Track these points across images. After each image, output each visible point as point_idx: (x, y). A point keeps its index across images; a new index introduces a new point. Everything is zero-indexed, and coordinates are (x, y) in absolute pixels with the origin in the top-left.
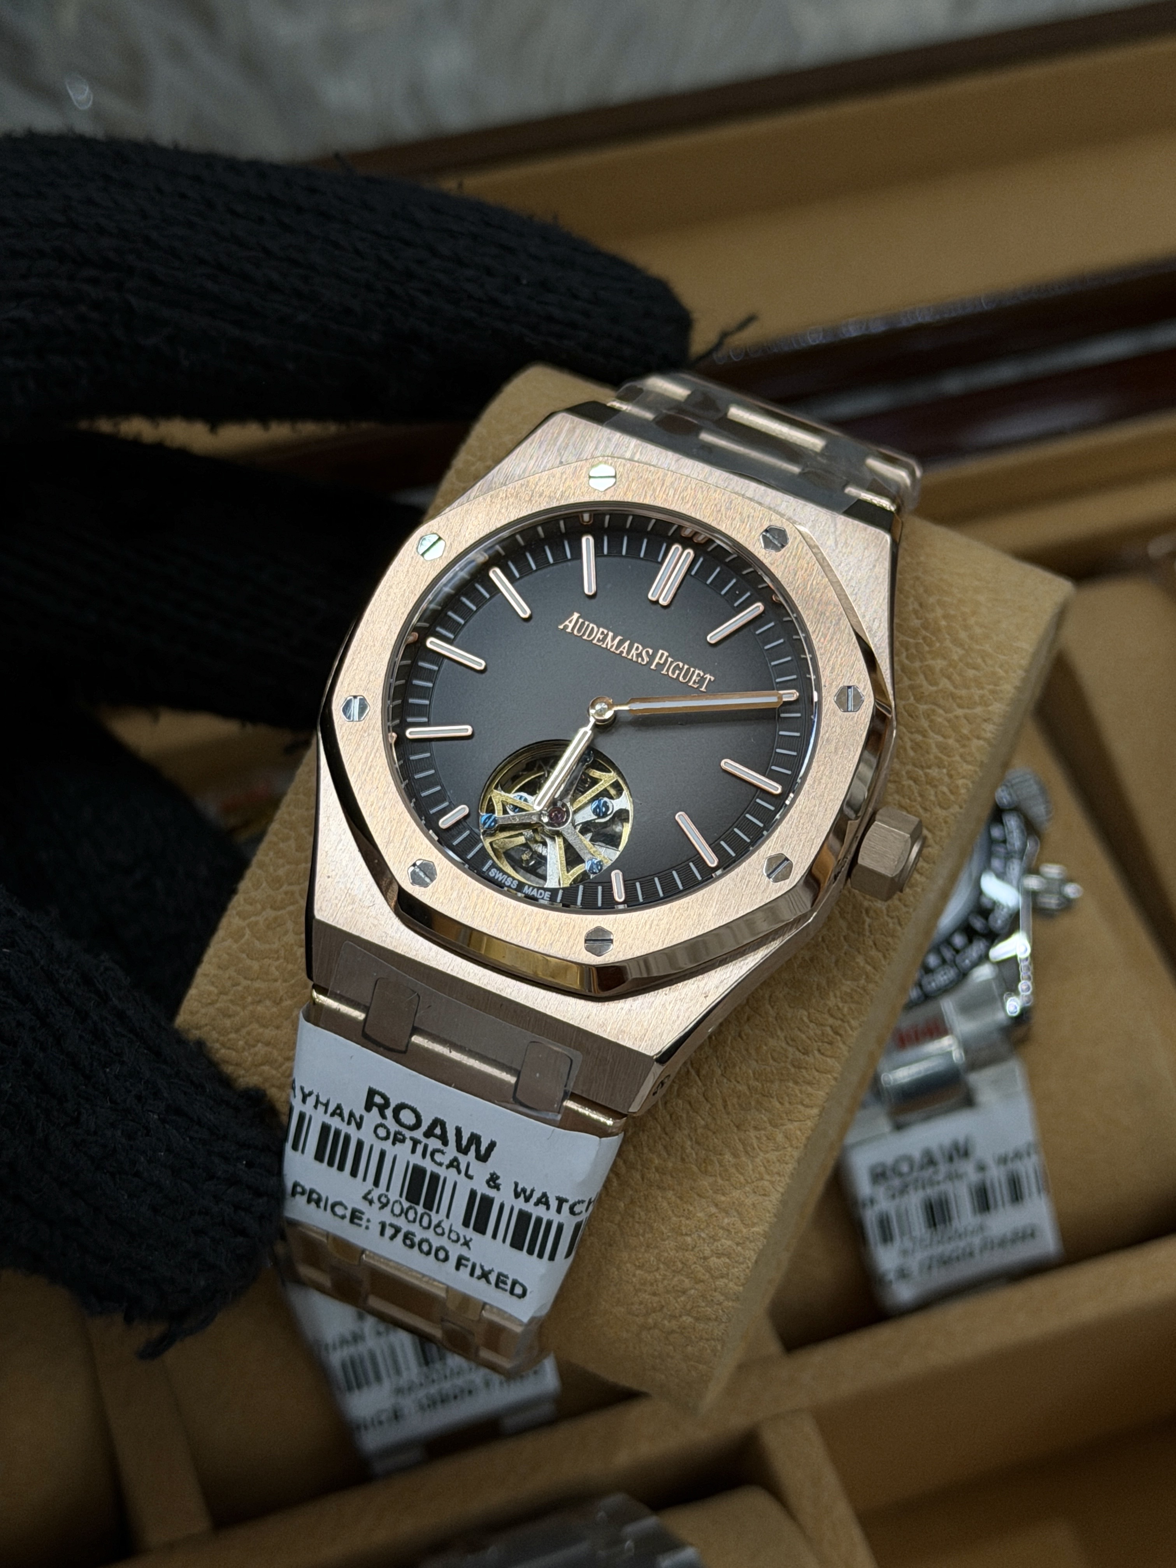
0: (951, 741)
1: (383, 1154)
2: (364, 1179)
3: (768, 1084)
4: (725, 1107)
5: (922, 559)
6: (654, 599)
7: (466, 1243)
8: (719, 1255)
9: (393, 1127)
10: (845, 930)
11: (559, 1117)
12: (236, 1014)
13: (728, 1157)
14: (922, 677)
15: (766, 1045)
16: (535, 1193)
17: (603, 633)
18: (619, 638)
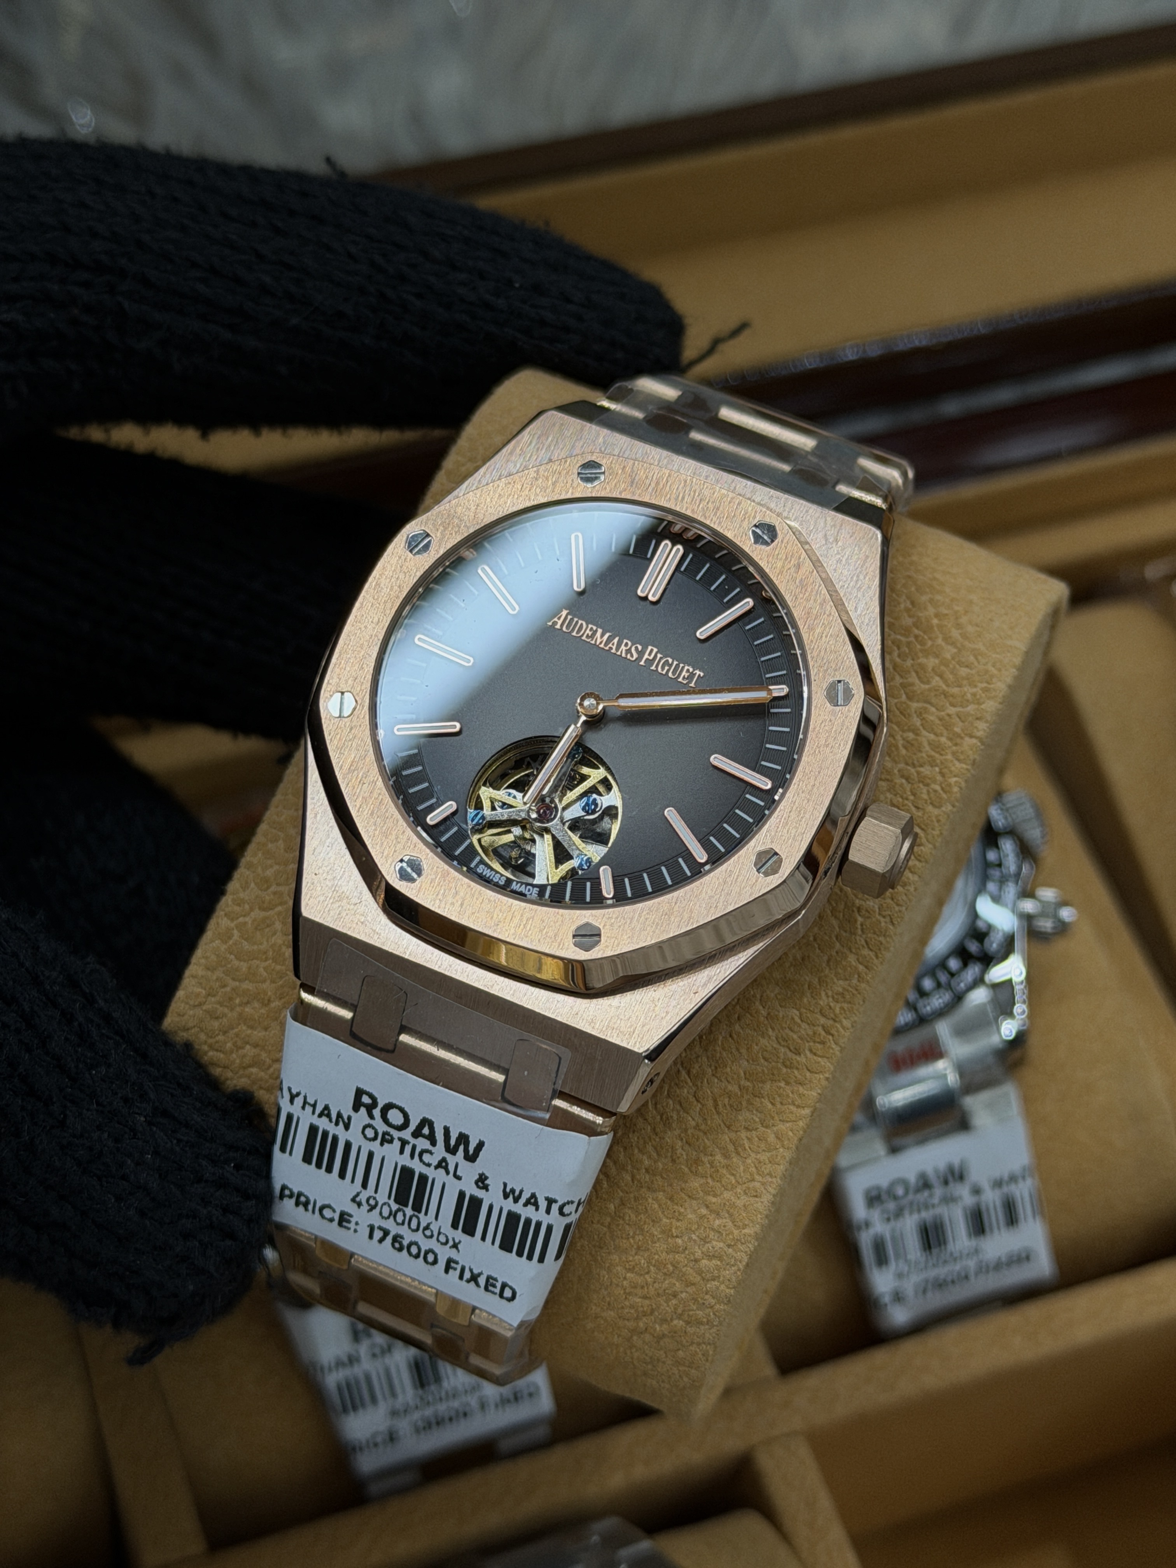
0: (943, 740)
1: (371, 1155)
2: (353, 1181)
3: (760, 1085)
4: (716, 1106)
5: (915, 558)
6: (643, 595)
7: (455, 1246)
8: (710, 1257)
9: (382, 1127)
10: (838, 929)
11: (547, 1116)
12: (224, 1015)
13: (719, 1157)
14: (914, 674)
15: (757, 1045)
16: (523, 1193)
17: (591, 629)
18: (607, 635)
